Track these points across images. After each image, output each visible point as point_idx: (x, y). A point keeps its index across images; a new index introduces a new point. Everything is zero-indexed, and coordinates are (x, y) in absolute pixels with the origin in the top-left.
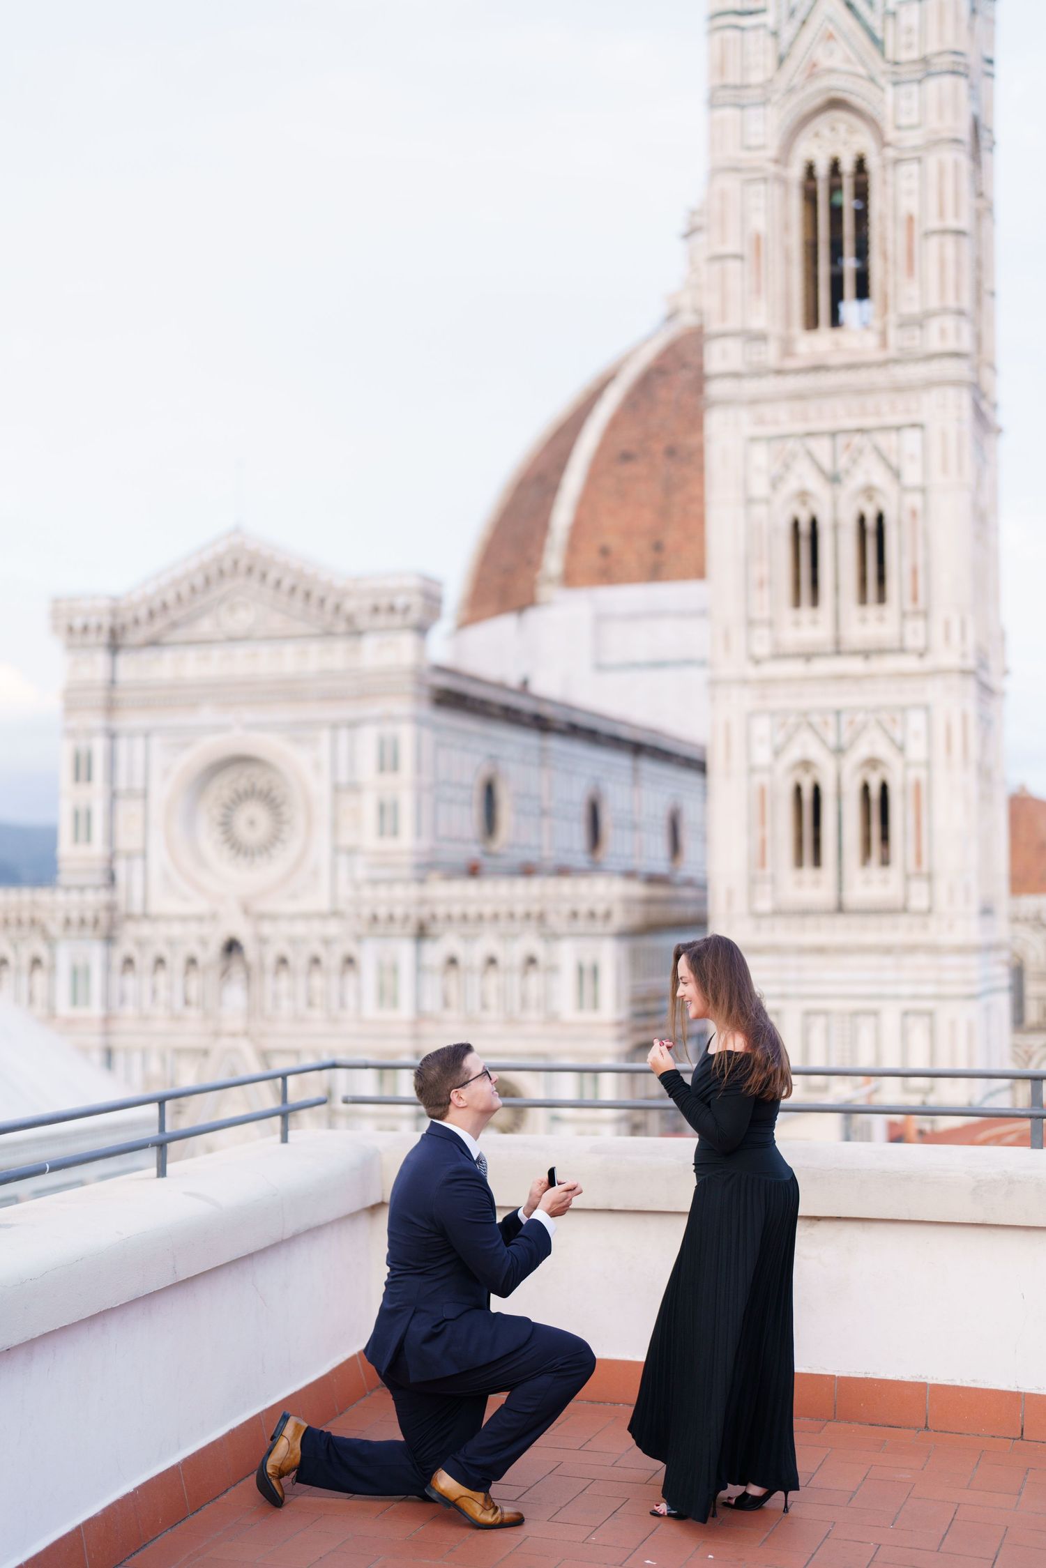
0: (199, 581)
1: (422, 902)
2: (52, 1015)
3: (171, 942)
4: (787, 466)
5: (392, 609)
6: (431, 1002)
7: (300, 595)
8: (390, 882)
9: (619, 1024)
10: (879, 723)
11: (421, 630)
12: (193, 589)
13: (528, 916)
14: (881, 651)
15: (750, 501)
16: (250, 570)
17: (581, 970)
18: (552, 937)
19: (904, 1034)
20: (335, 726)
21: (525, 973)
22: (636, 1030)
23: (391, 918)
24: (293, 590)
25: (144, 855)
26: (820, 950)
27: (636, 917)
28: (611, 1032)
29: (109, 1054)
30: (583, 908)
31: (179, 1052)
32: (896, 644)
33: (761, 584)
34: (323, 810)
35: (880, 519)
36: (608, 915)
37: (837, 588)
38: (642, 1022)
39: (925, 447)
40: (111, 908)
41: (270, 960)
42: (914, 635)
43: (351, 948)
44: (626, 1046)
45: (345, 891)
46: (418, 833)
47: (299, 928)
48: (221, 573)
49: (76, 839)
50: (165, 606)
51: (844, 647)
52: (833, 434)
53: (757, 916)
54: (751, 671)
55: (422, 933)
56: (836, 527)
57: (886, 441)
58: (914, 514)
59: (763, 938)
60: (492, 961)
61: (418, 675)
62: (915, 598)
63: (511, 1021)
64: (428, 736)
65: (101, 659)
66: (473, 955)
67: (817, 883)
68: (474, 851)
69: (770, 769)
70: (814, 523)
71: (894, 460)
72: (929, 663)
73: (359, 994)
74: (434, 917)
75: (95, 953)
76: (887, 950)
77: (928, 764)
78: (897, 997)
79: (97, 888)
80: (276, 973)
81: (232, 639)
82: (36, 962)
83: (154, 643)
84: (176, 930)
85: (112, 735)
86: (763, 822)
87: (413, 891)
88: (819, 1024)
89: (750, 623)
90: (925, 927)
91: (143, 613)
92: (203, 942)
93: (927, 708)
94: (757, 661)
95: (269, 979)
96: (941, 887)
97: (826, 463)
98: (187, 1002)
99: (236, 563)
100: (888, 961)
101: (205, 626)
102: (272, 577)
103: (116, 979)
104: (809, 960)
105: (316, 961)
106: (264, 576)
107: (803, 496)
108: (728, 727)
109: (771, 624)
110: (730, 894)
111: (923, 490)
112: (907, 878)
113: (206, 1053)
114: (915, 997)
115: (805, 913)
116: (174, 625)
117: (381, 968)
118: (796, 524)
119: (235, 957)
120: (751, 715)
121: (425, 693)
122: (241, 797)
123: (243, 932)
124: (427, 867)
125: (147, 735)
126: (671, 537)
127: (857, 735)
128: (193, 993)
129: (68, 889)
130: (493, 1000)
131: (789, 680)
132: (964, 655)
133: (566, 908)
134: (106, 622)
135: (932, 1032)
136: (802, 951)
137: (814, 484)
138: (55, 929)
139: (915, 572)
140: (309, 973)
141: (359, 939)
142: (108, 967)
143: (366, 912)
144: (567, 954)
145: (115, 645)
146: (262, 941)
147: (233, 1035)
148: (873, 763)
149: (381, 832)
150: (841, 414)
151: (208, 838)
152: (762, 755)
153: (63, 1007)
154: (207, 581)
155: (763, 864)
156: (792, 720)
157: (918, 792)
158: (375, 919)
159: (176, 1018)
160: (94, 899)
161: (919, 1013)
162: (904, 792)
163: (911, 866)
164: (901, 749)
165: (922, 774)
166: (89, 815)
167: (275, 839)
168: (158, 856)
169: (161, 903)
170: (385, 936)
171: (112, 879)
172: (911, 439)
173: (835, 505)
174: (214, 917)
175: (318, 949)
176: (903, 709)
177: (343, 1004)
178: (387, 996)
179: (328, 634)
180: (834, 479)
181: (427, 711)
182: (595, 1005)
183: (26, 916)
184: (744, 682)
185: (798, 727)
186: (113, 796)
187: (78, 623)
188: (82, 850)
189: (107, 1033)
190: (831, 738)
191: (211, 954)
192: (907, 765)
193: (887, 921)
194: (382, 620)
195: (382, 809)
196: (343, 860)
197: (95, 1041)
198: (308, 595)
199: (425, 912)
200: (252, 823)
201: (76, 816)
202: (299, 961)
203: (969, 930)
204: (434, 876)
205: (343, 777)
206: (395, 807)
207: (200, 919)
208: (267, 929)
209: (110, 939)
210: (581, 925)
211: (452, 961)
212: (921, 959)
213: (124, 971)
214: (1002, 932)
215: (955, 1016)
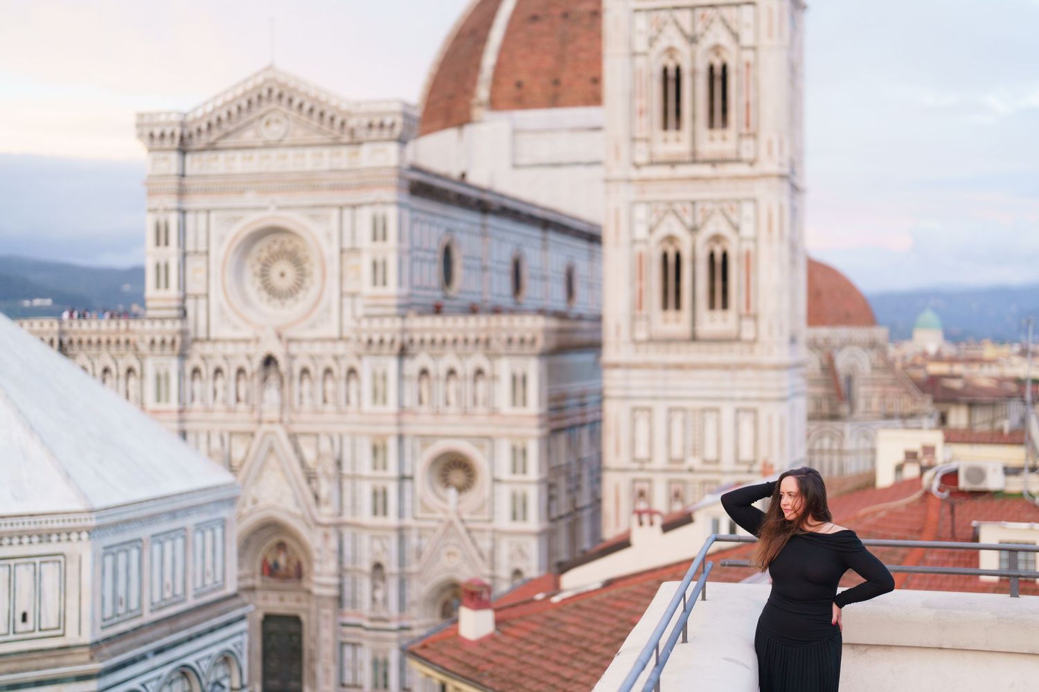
0: (244, 104)
1: (404, 331)
2: (142, 406)
3: (225, 358)
4: (660, 31)
5: (382, 126)
6: (410, 401)
7: (316, 114)
8: (381, 317)
9: (540, 416)
10: (723, 212)
11: (402, 141)
12: (239, 108)
13: (477, 341)
14: (724, 161)
16: (280, 96)
17: (514, 379)
18: (492, 356)
19: (737, 425)
20: (341, 208)
21: (475, 381)
22: (552, 420)
23: (382, 341)
24: (311, 110)
25: (207, 296)
26: (680, 367)
27: (552, 343)
28: (535, 422)
29: (184, 434)
30: (516, 336)
31: (231, 434)
32: (734, 156)
33: (641, 113)
34: (333, 267)
35: (724, 68)
36: (533, 341)
37: (694, 117)
38: (555, 414)
39: (757, 18)
40: (183, 333)
41: (297, 372)
42: (747, 150)
43: (354, 362)
44: (545, 431)
45: (349, 323)
46: (400, 283)
47: (317, 349)
48: (260, 97)
49: (158, 286)
50: (219, 120)
51: (700, 157)
52: (692, 8)
53: (636, 342)
54: (634, 174)
55: (403, 353)
56: (694, 73)
57: (728, 13)
58: (748, 65)
59: (640, 358)
60: (452, 372)
61: (400, 172)
62: (748, 125)
63: (465, 413)
64: (407, 215)
65: (174, 157)
66: (439, 367)
67: (678, 321)
68: (438, 295)
69: (646, 242)
70: (678, 70)
71: (734, 27)
72: (757, 169)
73: (359, 394)
74: (411, 341)
75: (173, 365)
76: (726, 367)
77: (755, 240)
78: (732, 399)
79: (173, 319)
80: (301, 380)
81: (268, 146)
82: (130, 371)
83: (212, 147)
84: (230, 349)
85: (183, 212)
86: (641, 278)
87: (398, 323)
88: (678, 418)
89: (634, 140)
90: (752, 351)
91: (204, 126)
92: (249, 358)
94: (637, 166)
95: (296, 382)
96: (763, 325)
97: (688, 28)
98: (238, 400)
99: (270, 91)
100: (726, 374)
101: (248, 136)
102: (296, 102)
103: (188, 383)
104: (673, 374)
105: (328, 371)
106: (290, 101)
107: (671, 51)
108: (617, 211)
109: (647, 140)
110: (618, 328)
111: (754, 48)
112: (740, 317)
113: (252, 435)
114: (745, 399)
115: (669, 341)
116: (227, 135)
117: (374, 376)
118: (665, 71)
119: (272, 368)
120: (634, 203)
121: (406, 184)
122: (275, 257)
123: (278, 351)
124: (406, 307)
125: (208, 211)
126: (566, 76)
127: (707, 217)
128: (242, 394)
129: (152, 319)
130: (452, 399)
131: (660, 180)
132: (781, 165)
133: (504, 336)
134: (178, 132)
135: (756, 424)
136: (667, 367)
137: (679, 43)
138: (144, 348)
139: (748, 106)
140: (324, 380)
141: (359, 357)
142: (181, 374)
143: (365, 338)
144: (504, 368)
146: (291, 357)
147: (271, 422)
148: (717, 238)
149: (375, 283)
151: (252, 286)
152: (641, 232)
153: (150, 402)
154: (250, 102)
155: (640, 307)
156: (662, 207)
157: (748, 260)
158: (370, 342)
159: (230, 410)
160: (172, 327)
161: (746, 410)
162: (738, 259)
163: (744, 311)
164: (736, 228)
165: (751, 246)
166: (167, 267)
167: (299, 286)
168: (216, 297)
169: (219, 331)
170: (378, 355)
171: (184, 314)
172: (747, 13)
173: (693, 58)
174: (258, 340)
175: (330, 362)
176: (738, 201)
177: (348, 401)
178: (378, 396)
179: (336, 143)
180: (693, 40)
181: (406, 198)
182: (524, 403)
183: (123, 339)
184: (629, 181)
185: (666, 212)
186: (185, 255)
187: (157, 132)
188: (162, 293)
189: (182, 421)
190: (688, 220)
191: (255, 366)
192: (741, 240)
193: (725, 347)
194: (375, 134)
195: (375, 265)
196: (347, 301)
197: (175, 426)
198: (322, 114)
199: (407, 337)
200: (282, 275)
201: (158, 267)
202: (317, 372)
203: (782, 354)
204: (411, 313)
205: (347, 244)
206: (384, 263)
207: (247, 341)
208: (294, 348)
209: (183, 356)
210: (515, 348)
211: (424, 372)
212: (749, 373)
213: (193, 378)
214: (803, 353)
215: (772, 413)
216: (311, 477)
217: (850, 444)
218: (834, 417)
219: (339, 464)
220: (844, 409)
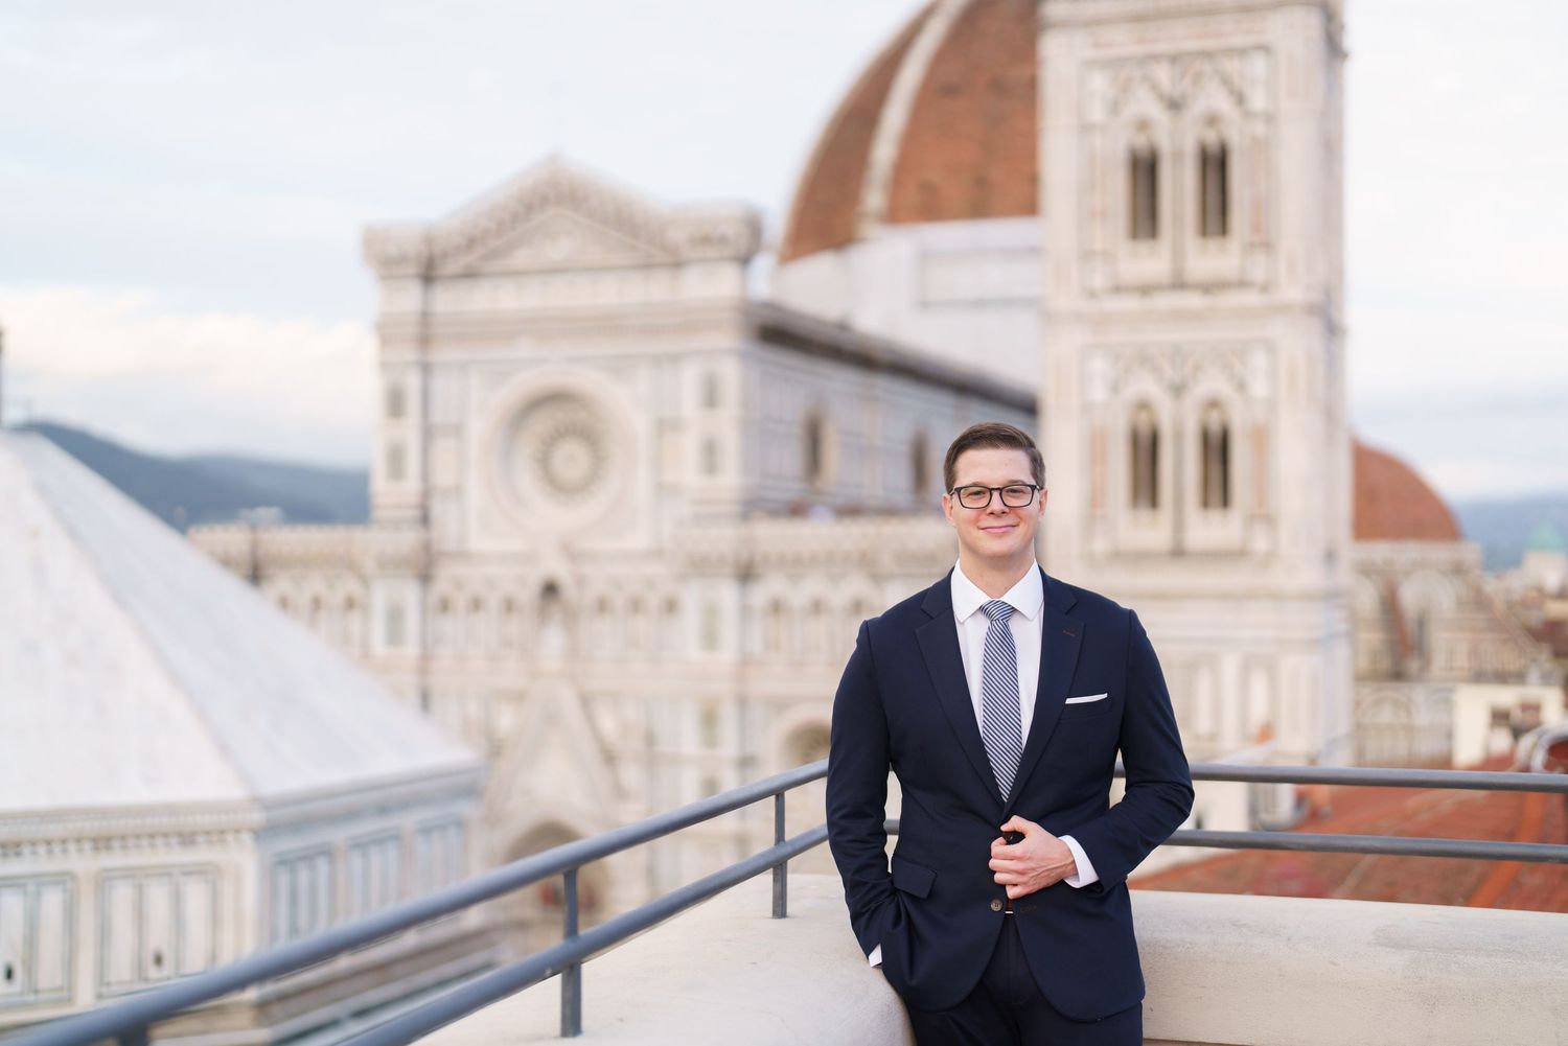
1: (746, 541)
2: (366, 655)
3: (488, 582)
4: (1126, 91)
5: (709, 240)
6: (756, 646)
8: (714, 519)
10: (1222, 361)
11: (744, 260)
14: (1224, 286)
15: (1086, 128)
16: (570, 196)
18: (880, 577)
19: (1244, 685)
20: (657, 360)
23: (714, 558)
25: (460, 492)
26: (1159, 596)
29: (425, 700)
32: (1237, 278)
33: (1096, 215)
34: (643, 446)
35: (1223, 149)
37: (1177, 221)
39: (1272, 71)
40: (426, 546)
41: (589, 602)
42: (1258, 271)
43: (672, 589)
45: (668, 528)
46: (745, 470)
47: (621, 569)
49: (390, 475)
50: (484, 235)
51: (1183, 280)
52: (1174, 59)
53: (1091, 560)
54: (1087, 306)
55: (746, 574)
56: (1178, 155)
57: (1232, 66)
58: (1257, 142)
60: (817, 607)
62: (1258, 229)
64: (751, 369)
65: (414, 290)
66: (798, 598)
67: (1154, 524)
68: (798, 489)
69: (1107, 406)
70: (1153, 154)
71: (1237, 83)
72: (1274, 298)
73: (682, 636)
74: (759, 556)
75: (410, 594)
76: (1225, 596)
77: (1271, 403)
78: (1238, 641)
79: (410, 525)
80: (596, 615)
81: (549, 271)
82: (350, 604)
83: (470, 275)
84: (495, 570)
85: (426, 369)
86: (1099, 461)
87: (737, 530)
89: (1087, 256)
90: (1266, 572)
91: (460, 242)
92: (520, 583)
93: (1270, 347)
94: (1092, 294)
95: (588, 621)
96: (1284, 531)
97: (1166, 87)
98: (504, 642)
99: (556, 189)
100: (1226, 607)
101: (521, 258)
102: (591, 205)
103: (432, 620)
105: (636, 603)
107: (1143, 125)
108: (1059, 367)
109: (1107, 256)
110: (1065, 536)
111: (1270, 118)
112: (1250, 519)
113: (524, 694)
114: (1257, 641)
115: (1141, 557)
116: (492, 255)
117: (703, 610)
118: (1135, 154)
119: (554, 600)
120: (1086, 351)
121: (752, 328)
122: (560, 434)
123: (562, 574)
124: (753, 506)
125: (463, 368)
127: (1196, 372)
128: (511, 633)
129: (383, 525)
131: (1125, 315)
132: (1309, 289)
134: (421, 252)
135: (1273, 683)
137: (1155, 111)
138: (369, 565)
139: (1259, 204)
140: (630, 616)
141: (683, 578)
142: (424, 608)
143: (689, 550)
145: (429, 276)
146: (581, 582)
147: (551, 676)
148: (1213, 404)
149: (704, 469)
150: (1182, 37)
151: (526, 479)
152: (1098, 393)
153: (379, 646)
155: (1099, 505)
156: (1128, 356)
157: (1261, 437)
158: (697, 558)
159: (495, 658)
160: (407, 540)
161: (1259, 658)
162: (1246, 435)
163: (1254, 509)
164: (1241, 386)
165: (1265, 413)
166: (403, 451)
167: (594, 476)
168: (475, 494)
169: (479, 542)
170: (709, 575)
171: (425, 519)
172: (1258, 65)
173: (1175, 133)
174: (532, 556)
175: (638, 590)
176: (1245, 344)
177: (664, 646)
178: (710, 640)
179: (647, 266)
180: (1175, 105)
181: (752, 347)
183: (339, 554)
184: (1077, 317)
185: (1133, 363)
186: (428, 433)
187: (392, 253)
188: (396, 486)
189: (423, 674)
190: (1170, 374)
191: (528, 594)
192: (1248, 404)
193: (1226, 565)
194: (704, 250)
195: (704, 445)
196: (666, 499)
197: (412, 683)
199: (748, 553)
200: (571, 460)
201: (390, 452)
202: (619, 601)
203: (1309, 576)
204: (758, 514)
205: (666, 412)
206: (719, 443)
207: (516, 558)
208: (586, 569)
209: (425, 577)
211: (777, 606)
212: (1262, 605)
213: (440, 613)
214: (1345, 577)
215: (1298, 666)
216: (610, 758)
217: (1423, 717)
218: (1398, 675)
219: (650, 739)
220: (1413, 665)
